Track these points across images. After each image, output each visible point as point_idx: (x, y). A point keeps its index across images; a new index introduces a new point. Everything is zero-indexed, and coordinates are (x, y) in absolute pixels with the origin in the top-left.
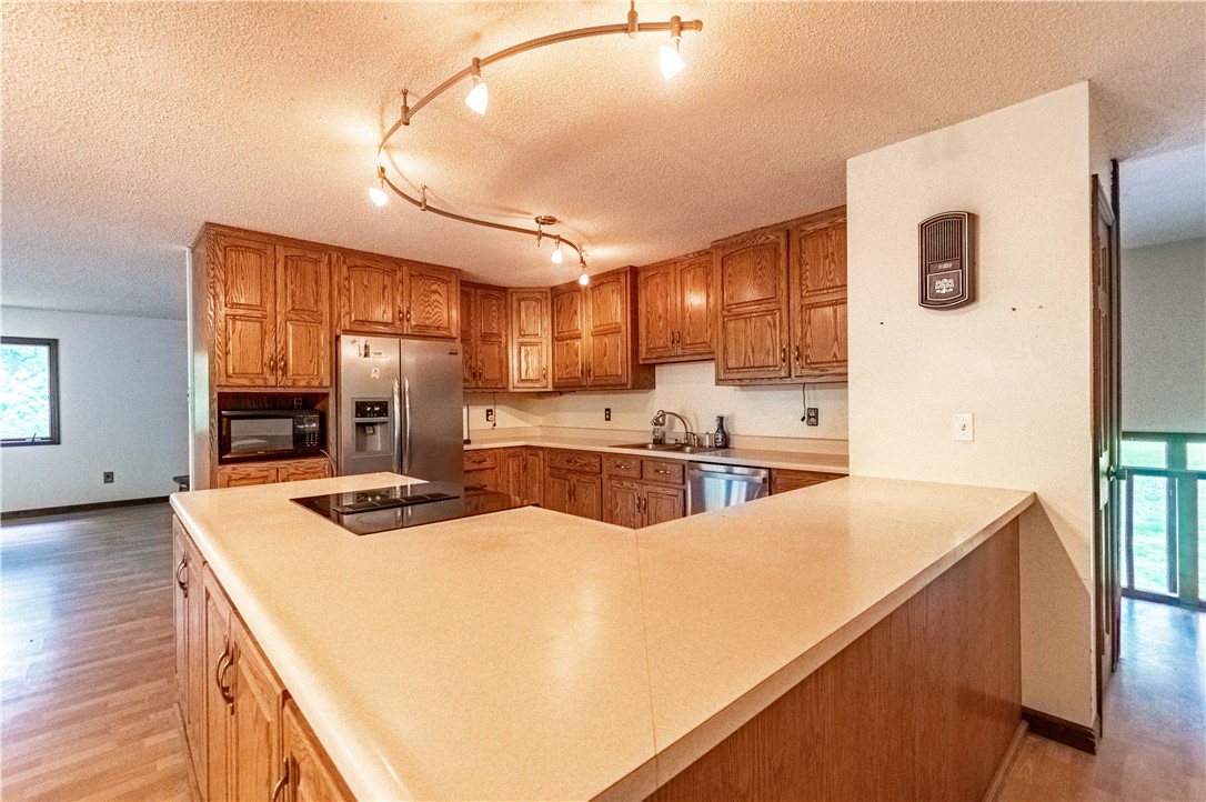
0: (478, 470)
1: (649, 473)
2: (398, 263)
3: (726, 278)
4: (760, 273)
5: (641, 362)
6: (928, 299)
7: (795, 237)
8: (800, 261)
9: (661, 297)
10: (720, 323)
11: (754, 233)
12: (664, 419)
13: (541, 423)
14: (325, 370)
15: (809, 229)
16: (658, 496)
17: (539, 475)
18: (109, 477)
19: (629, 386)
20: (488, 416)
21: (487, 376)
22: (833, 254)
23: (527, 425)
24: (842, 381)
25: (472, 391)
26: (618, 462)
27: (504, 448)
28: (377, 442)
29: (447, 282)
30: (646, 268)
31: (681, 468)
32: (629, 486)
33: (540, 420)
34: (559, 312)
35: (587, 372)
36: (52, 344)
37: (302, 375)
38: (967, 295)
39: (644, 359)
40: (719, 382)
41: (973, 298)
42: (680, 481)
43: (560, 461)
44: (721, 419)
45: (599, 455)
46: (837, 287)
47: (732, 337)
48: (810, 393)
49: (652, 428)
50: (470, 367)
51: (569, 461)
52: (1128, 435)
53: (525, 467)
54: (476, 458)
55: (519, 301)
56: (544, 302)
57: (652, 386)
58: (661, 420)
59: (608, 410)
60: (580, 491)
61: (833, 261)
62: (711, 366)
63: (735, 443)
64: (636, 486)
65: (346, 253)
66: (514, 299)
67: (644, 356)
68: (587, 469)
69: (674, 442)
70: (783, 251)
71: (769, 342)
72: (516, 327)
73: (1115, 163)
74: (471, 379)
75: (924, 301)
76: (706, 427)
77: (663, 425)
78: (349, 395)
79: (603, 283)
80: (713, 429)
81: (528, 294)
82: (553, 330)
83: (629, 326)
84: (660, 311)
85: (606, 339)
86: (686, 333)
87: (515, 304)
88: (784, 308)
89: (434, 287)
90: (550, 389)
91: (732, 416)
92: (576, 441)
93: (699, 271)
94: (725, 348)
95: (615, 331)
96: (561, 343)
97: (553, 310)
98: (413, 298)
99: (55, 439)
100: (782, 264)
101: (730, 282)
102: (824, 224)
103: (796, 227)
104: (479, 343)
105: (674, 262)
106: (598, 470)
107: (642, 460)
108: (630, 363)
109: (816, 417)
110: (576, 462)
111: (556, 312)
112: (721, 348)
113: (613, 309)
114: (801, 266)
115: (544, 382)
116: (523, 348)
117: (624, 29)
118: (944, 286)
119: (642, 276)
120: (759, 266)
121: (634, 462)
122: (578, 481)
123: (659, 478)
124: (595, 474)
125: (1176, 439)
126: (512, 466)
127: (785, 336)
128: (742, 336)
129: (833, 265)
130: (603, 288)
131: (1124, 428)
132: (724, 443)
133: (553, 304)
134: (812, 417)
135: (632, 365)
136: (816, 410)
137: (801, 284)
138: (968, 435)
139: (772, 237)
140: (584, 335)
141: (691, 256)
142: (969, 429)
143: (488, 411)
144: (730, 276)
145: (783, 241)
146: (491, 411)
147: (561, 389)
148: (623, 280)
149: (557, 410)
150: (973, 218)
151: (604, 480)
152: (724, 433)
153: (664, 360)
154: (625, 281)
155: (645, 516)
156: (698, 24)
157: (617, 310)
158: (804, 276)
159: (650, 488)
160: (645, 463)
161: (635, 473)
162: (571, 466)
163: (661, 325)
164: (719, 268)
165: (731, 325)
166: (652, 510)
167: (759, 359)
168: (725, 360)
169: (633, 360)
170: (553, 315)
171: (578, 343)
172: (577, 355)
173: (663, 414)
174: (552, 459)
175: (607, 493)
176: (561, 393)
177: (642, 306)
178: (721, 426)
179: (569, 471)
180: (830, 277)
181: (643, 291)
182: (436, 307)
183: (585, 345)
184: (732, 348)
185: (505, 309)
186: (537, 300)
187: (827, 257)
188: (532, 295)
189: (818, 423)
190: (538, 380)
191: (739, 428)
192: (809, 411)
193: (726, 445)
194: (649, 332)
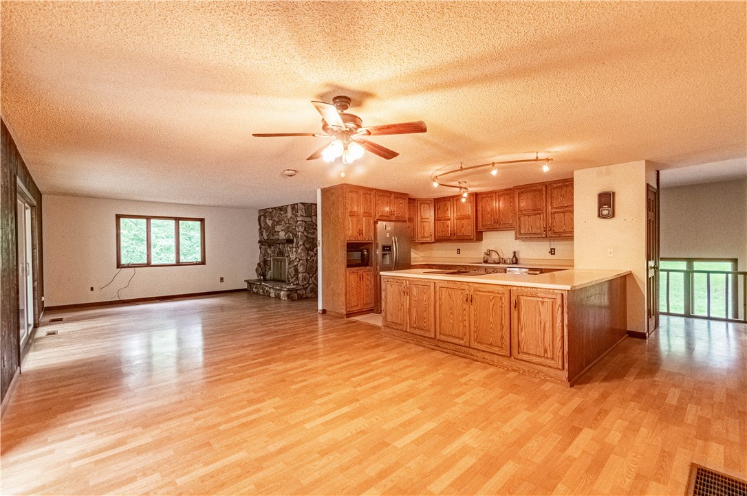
2: (391, 193)
4: (535, 200)
5: (478, 231)
6: (600, 216)
7: (549, 188)
8: (551, 196)
9: (489, 205)
10: (517, 216)
11: (532, 185)
12: (490, 253)
14: (372, 234)
15: (555, 185)
18: (222, 279)
19: (473, 240)
22: (564, 195)
24: (571, 238)
28: (387, 261)
29: (405, 199)
30: (481, 194)
33: (422, 254)
34: (438, 209)
35: (453, 234)
36: (202, 220)
37: (367, 237)
38: (612, 215)
39: (479, 229)
40: (516, 238)
41: (614, 216)
44: (515, 252)
47: (522, 223)
48: (552, 243)
49: (483, 256)
52: (663, 259)
55: (421, 204)
56: (431, 204)
57: (482, 240)
58: (488, 253)
59: (459, 249)
61: (564, 197)
62: (513, 232)
63: (520, 261)
65: (378, 190)
66: (418, 203)
69: (493, 262)
70: (544, 193)
71: (538, 224)
72: (419, 215)
73: (658, 172)
75: (599, 216)
76: (508, 255)
78: (381, 242)
80: (511, 256)
81: (424, 201)
82: (435, 216)
83: (474, 216)
84: (488, 210)
85: (463, 221)
86: (501, 220)
87: (419, 205)
88: (544, 213)
89: (401, 201)
90: (433, 241)
91: (519, 251)
92: (446, 262)
93: (507, 197)
94: (519, 226)
95: (468, 218)
96: (439, 222)
97: (435, 208)
98: (395, 206)
99: (203, 263)
100: (544, 197)
102: (561, 184)
103: (550, 184)
105: (495, 192)
107: (486, 268)
108: (474, 231)
109: (554, 251)
113: (467, 209)
114: (551, 198)
115: (430, 238)
116: (422, 224)
117: (535, 160)
118: (605, 212)
119: (480, 197)
120: (534, 197)
121: (482, 269)
125: (690, 261)
127: (545, 222)
128: (527, 222)
129: (564, 199)
131: (661, 256)
132: (516, 261)
133: (435, 205)
134: (552, 252)
136: (554, 249)
137: (551, 205)
138: (612, 255)
139: (540, 187)
140: (452, 219)
142: (612, 254)
145: (544, 189)
147: (438, 241)
148: (472, 198)
149: (431, 250)
150: (614, 193)
152: (516, 258)
153: (487, 230)
156: (552, 159)
157: (469, 210)
158: (553, 202)
163: (489, 216)
165: (522, 218)
167: (534, 230)
168: (520, 231)
170: (435, 210)
171: (448, 222)
172: (448, 227)
173: (490, 251)
176: (437, 243)
177: (480, 209)
178: (515, 255)
180: (562, 203)
181: (480, 202)
182: (401, 209)
183: (452, 223)
184: (522, 227)
185: (415, 207)
186: (427, 203)
187: (561, 196)
189: (554, 254)
190: (428, 237)
191: (522, 256)
192: (552, 249)
193: (517, 263)
194: (483, 219)
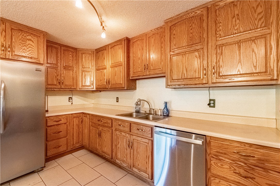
0: (57, 125)
1: (134, 130)
3: (172, 37)
4: (191, 31)
5: (131, 78)
7: (212, 10)
8: (215, 22)
9: (140, 50)
10: (169, 58)
11: (187, 12)
12: (140, 103)
13: (93, 102)
15: (222, 4)
16: (138, 143)
17: (87, 125)
19: (125, 88)
20: (69, 100)
21: (67, 83)
22: (238, 15)
23: (86, 103)
25: (59, 89)
26: (120, 123)
27: (72, 114)
29: (37, 37)
30: (133, 38)
31: (150, 129)
32: (124, 135)
34: (98, 59)
35: (108, 82)
39: (132, 77)
40: (168, 86)
42: (150, 136)
43: (95, 120)
44: (166, 103)
45: (111, 119)
46: (241, 32)
47: (175, 65)
49: (135, 106)
50: (57, 80)
51: (99, 121)
53: (82, 122)
54: (57, 119)
55: (82, 54)
56: (92, 55)
57: (135, 89)
58: (139, 103)
59: (117, 98)
60: (103, 134)
61: (238, 19)
62: (164, 80)
63: (172, 114)
64: (127, 135)
66: (80, 53)
67: (132, 76)
68: (106, 125)
69: (144, 112)
72: (80, 64)
74: (58, 84)
77: (140, 105)
79: (115, 46)
80: (163, 107)
81: (86, 51)
82: (96, 66)
83: (126, 63)
84: (139, 56)
85: (116, 69)
86: (151, 64)
87: (80, 55)
89: (29, 37)
90: (94, 89)
93: (158, 36)
94: (171, 70)
95: (120, 65)
96: (99, 71)
97: (96, 58)
98: (14, 40)
100: (205, 25)
101: (174, 38)
103: (213, 5)
104: (62, 69)
105: (146, 34)
106: (110, 125)
107: (131, 123)
108: (126, 79)
109: (214, 103)
110: (102, 121)
111: (97, 59)
112: (169, 71)
113: (119, 56)
114: (216, 24)
115: (92, 87)
116: (83, 73)
119: (131, 42)
120: (191, 28)
121: (127, 124)
122: (102, 129)
123: (139, 133)
124: (109, 127)
126: (76, 121)
127: (206, 62)
128: (180, 64)
129: (238, 21)
130: (115, 47)
132: (167, 114)
133: (96, 56)
134: (212, 103)
135: (127, 80)
136: (214, 100)
137: (216, 34)
139: (198, 12)
140: (107, 68)
141: (154, 30)
143: (69, 98)
144: (174, 35)
145: (205, 13)
146: (71, 98)
147: (99, 90)
148: (123, 43)
149: (99, 97)
151: (113, 130)
152: (167, 109)
153: (141, 77)
154: (124, 44)
155: (132, 151)
157: (121, 56)
158: (218, 30)
159: (134, 137)
160: (132, 125)
161: (127, 129)
162: (100, 123)
163: (139, 62)
164: (169, 31)
165: (174, 59)
166: (135, 149)
167: (190, 75)
169: (127, 78)
170: (96, 60)
171: (105, 71)
172: (105, 75)
173: (140, 100)
174: (92, 119)
175: (114, 137)
176: (100, 91)
177: (131, 55)
178: (166, 106)
179: (99, 125)
180: (236, 28)
181: (132, 48)
182: (29, 47)
183: (108, 72)
184: (175, 70)
185: (76, 57)
186: (90, 54)
187: (234, 17)
188: (88, 52)
189: (214, 107)
190: (90, 86)
191: (174, 108)
192: (210, 100)
193: (168, 116)
194: (134, 65)
